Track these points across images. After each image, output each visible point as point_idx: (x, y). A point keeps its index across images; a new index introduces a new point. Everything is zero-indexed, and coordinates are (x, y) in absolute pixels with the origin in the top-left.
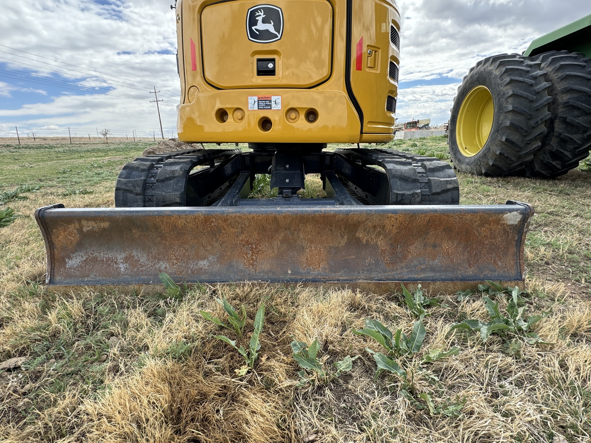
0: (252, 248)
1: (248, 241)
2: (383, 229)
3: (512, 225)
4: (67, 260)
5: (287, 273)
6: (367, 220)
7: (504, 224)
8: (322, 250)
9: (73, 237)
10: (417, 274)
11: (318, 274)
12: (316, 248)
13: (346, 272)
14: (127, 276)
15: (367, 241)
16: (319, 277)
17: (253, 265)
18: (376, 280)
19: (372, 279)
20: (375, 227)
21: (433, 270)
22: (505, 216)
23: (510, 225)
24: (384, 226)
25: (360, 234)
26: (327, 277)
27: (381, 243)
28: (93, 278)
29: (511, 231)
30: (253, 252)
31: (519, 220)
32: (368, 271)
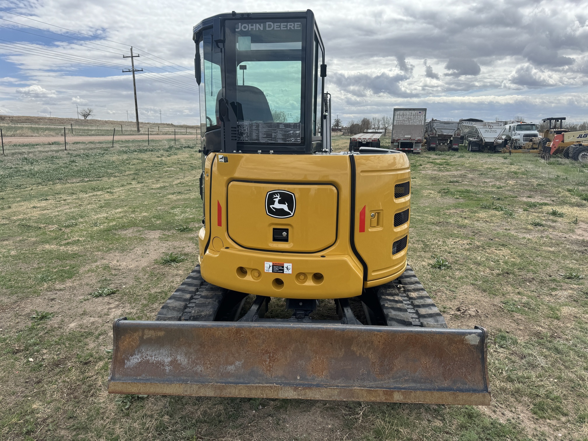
0: (270, 356)
1: (267, 350)
2: (372, 344)
3: (474, 345)
4: (126, 361)
5: (296, 379)
6: (358, 336)
7: (467, 344)
8: (325, 360)
9: (135, 343)
10: (402, 384)
11: (321, 381)
12: (320, 358)
13: (344, 379)
14: (170, 377)
15: (360, 354)
16: (322, 383)
17: (270, 371)
18: (368, 388)
19: (365, 387)
20: (365, 342)
21: (414, 381)
22: (466, 337)
23: (472, 345)
24: (372, 342)
25: (354, 348)
26: (328, 384)
27: (372, 356)
28: (144, 377)
29: (475, 350)
30: (270, 360)
31: (478, 341)
32: (361, 380)
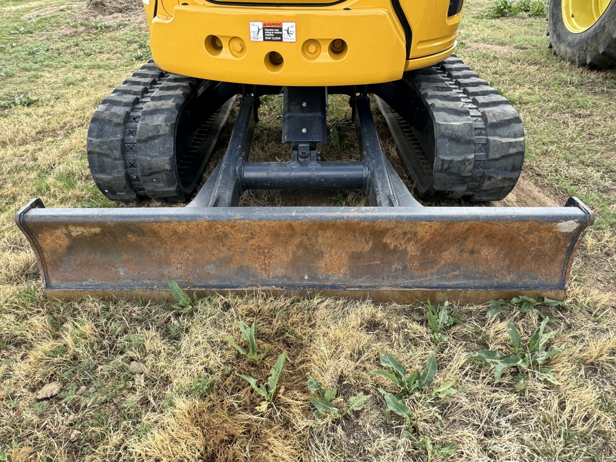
0: (264, 252)
1: (259, 246)
2: (415, 235)
3: (566, 233)
5: (303, 278)
6: (396, 227)
7: (556, 232)
8: (343, 255)
9: (62, 241)
10: (448, 281)
11: (338, 280)
12: (336, 253)
13: (369, 278)
14: (128, 281)
15: (396, 247)
16: (339, 283)
17: (266, 270)
18: (402, 287)
19: (397, 286)
20: (405, 233)
21: (466, 277)
22: (559, 224)
23: (563, 233)
24: (416, 233)
25: (387, 240)
26: (347, 284)
27: (412, 249)
28: (92, 282)
29: (564, 238)
30: (265, 257)
31: (575, 228)
32: (393, 277)
